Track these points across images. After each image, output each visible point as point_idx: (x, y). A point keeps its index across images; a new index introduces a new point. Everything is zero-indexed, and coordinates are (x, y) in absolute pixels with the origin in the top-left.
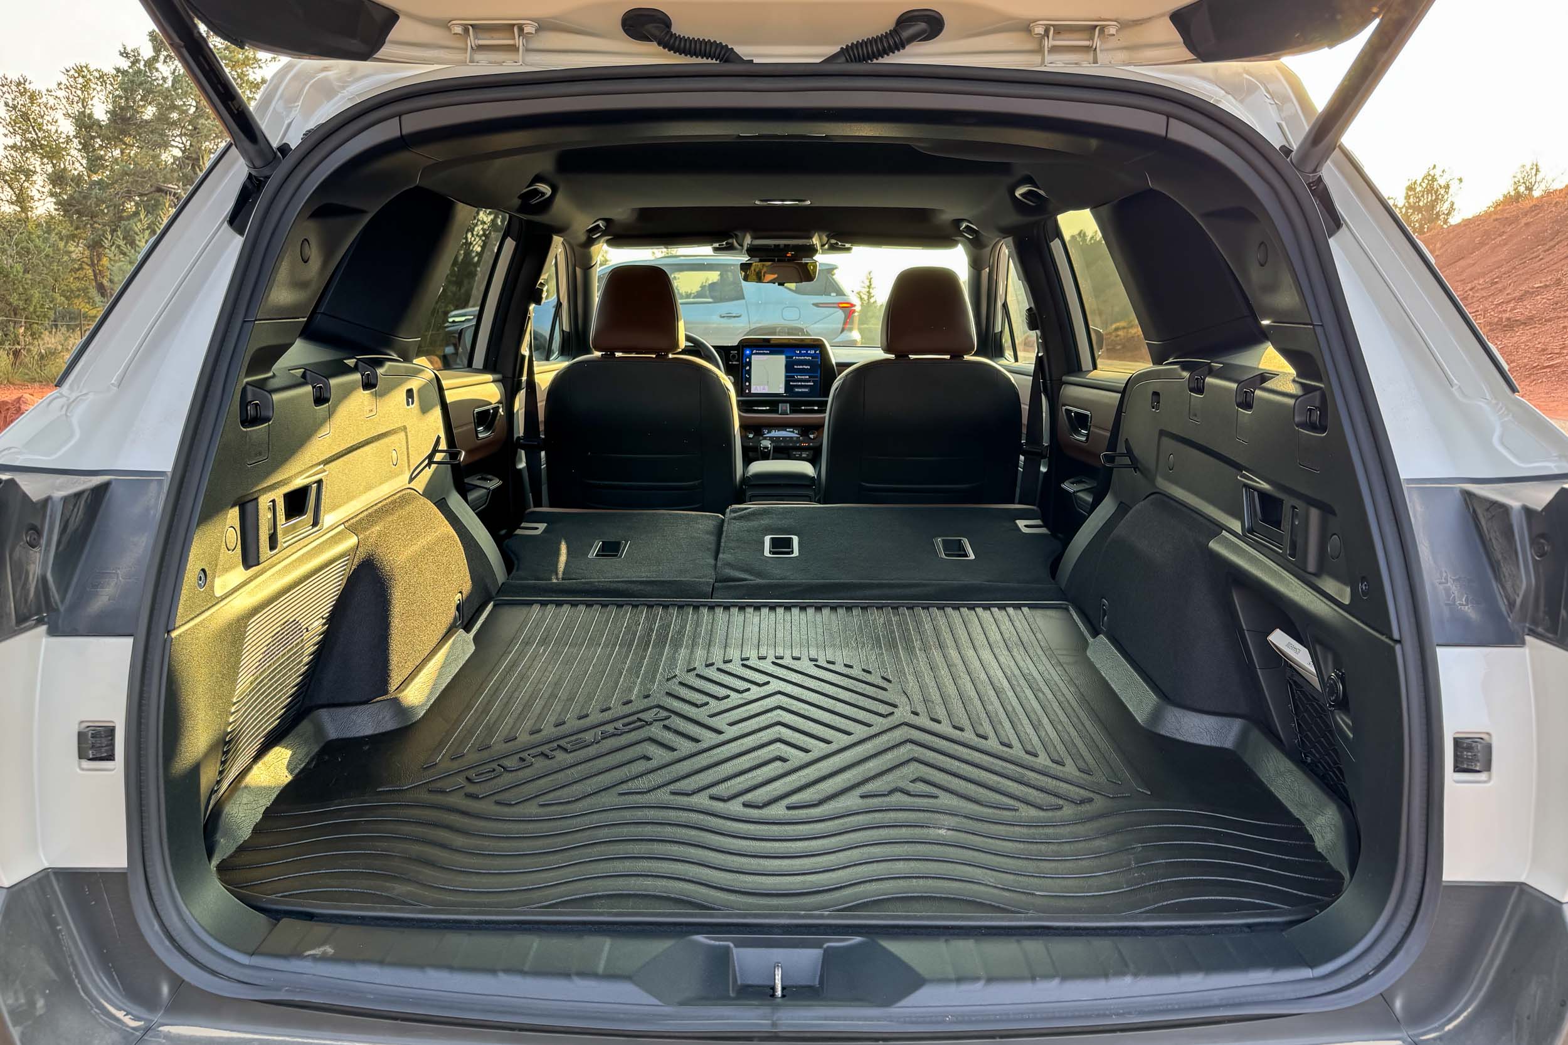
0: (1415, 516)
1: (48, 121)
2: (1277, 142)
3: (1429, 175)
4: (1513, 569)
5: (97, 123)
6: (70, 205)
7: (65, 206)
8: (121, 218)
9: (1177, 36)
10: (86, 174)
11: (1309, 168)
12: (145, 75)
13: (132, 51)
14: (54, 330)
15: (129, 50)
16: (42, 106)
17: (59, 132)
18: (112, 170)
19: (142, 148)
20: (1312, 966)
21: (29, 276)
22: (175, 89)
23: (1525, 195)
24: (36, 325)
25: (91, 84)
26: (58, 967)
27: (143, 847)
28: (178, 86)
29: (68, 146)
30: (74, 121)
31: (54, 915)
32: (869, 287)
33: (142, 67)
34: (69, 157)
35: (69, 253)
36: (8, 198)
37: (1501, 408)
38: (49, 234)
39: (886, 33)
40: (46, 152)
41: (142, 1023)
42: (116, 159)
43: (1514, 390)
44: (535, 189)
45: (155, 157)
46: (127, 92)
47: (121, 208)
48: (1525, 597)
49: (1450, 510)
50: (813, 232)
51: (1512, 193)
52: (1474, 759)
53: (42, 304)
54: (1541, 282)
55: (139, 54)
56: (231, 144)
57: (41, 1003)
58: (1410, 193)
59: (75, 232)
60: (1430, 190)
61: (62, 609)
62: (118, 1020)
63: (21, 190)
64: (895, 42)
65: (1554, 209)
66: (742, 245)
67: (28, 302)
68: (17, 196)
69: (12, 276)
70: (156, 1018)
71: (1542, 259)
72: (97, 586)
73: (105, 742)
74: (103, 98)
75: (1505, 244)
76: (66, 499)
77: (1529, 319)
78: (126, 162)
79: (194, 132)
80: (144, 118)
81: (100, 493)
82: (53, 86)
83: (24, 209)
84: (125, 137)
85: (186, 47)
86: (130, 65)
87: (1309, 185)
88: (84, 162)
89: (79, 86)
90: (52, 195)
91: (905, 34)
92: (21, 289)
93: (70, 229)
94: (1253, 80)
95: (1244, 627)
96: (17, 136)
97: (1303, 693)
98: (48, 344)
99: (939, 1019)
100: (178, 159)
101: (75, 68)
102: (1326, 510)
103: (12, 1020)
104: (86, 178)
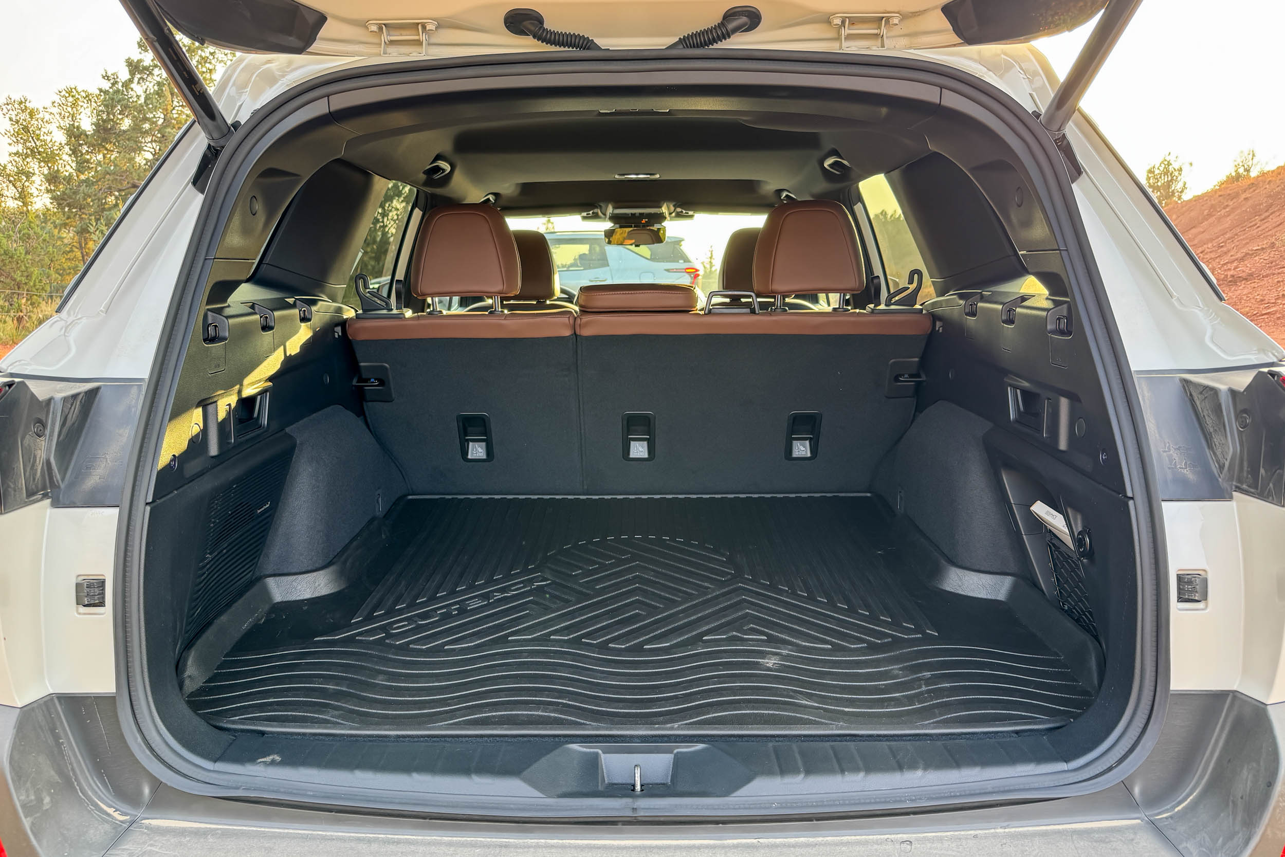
0: (1144, 400)
1: (44, 133)
2: (1030, 107)
3: (1165, 160)
4: (1222, 439)
5: (84, 133)
6: (62, 199)
7: (59, 200)
8: (104, 210)
9: (947, 25)
10: (75, 174)
11: (1055, 127)
12: (122, 94)
13: (112, 74)
14: (50, 301)
15: (109, 74)
16: (40, 121)
17: (53, 141)
18: (96, 171)
19: (120, 153)
20: (1067, 760)
21: (30, 257)
22: (147, 105)
23: (1244, 175)
24: (35, 296)
25: (79, 103)
26: (61, 772)
27: (128, 676)
28: (149, 102)
29: (61, 153)
30: (65, 132)
31: (57, 731)
32: (711, 258)
33: (121, 88)
34: (61, 161)
35: (61, 238)
36: (13, 195)
37: (1212, 313)
38: (45, 223)
39: (715, 25)
40: (43, 157)
41: (129, 817)
42: (100, 162)
43: (1221, 299)
44: (437, 166)
45: (132, 159)
46: (108, 107)
47: (104, 201)
48: (1233, 459)
49: (1171, 394)
50: (662, 202)
51: (1234, 174)
52: (1194, 591)
53: (41, 280)
54: (1258, 246)
55: (117, 77)
56: (195, 121)
57: (47, 800)
58: (1150, 175)
59: (67, 221)
60: (1166, 172)
61: (62, 486)
62: (109, 815)
63: (23, 189)
64: (722, 32)
65: (1267, 186)
66: (605, 215)
67: (29, 278)
68: (20, 193)
69: (16, 256)
70: (139, 813)
71: (1259, 227)
72: (90, 468)
73: (97, 591)
74: (89, 114)
75: (1229, 216)
76: (65, 399)
77: (1249, 276)
78: (108, 164)
79: (162, 139)
80: (122, 128)
81: (92, 394)
82: (48, 104)
83: (25, 204)
84: (107, 144)
85: (158, 41)
86: (111, 85)
87: (1055, 141)
88: (74, 165)
89: (69, 104)
90: (48, 191)
91: (731, 26)
92: (23, 268)
93: (63, 219)
94: (1010, 59)
95: (1012, 502)
96: (19, 144)
97: (1060, 552)
98: (45, 311)
99: (767, 805)
100: (150, 161)
101: (66, 89)
102: (1073, 398)
103: (24, 812)
104: (76, 178)
